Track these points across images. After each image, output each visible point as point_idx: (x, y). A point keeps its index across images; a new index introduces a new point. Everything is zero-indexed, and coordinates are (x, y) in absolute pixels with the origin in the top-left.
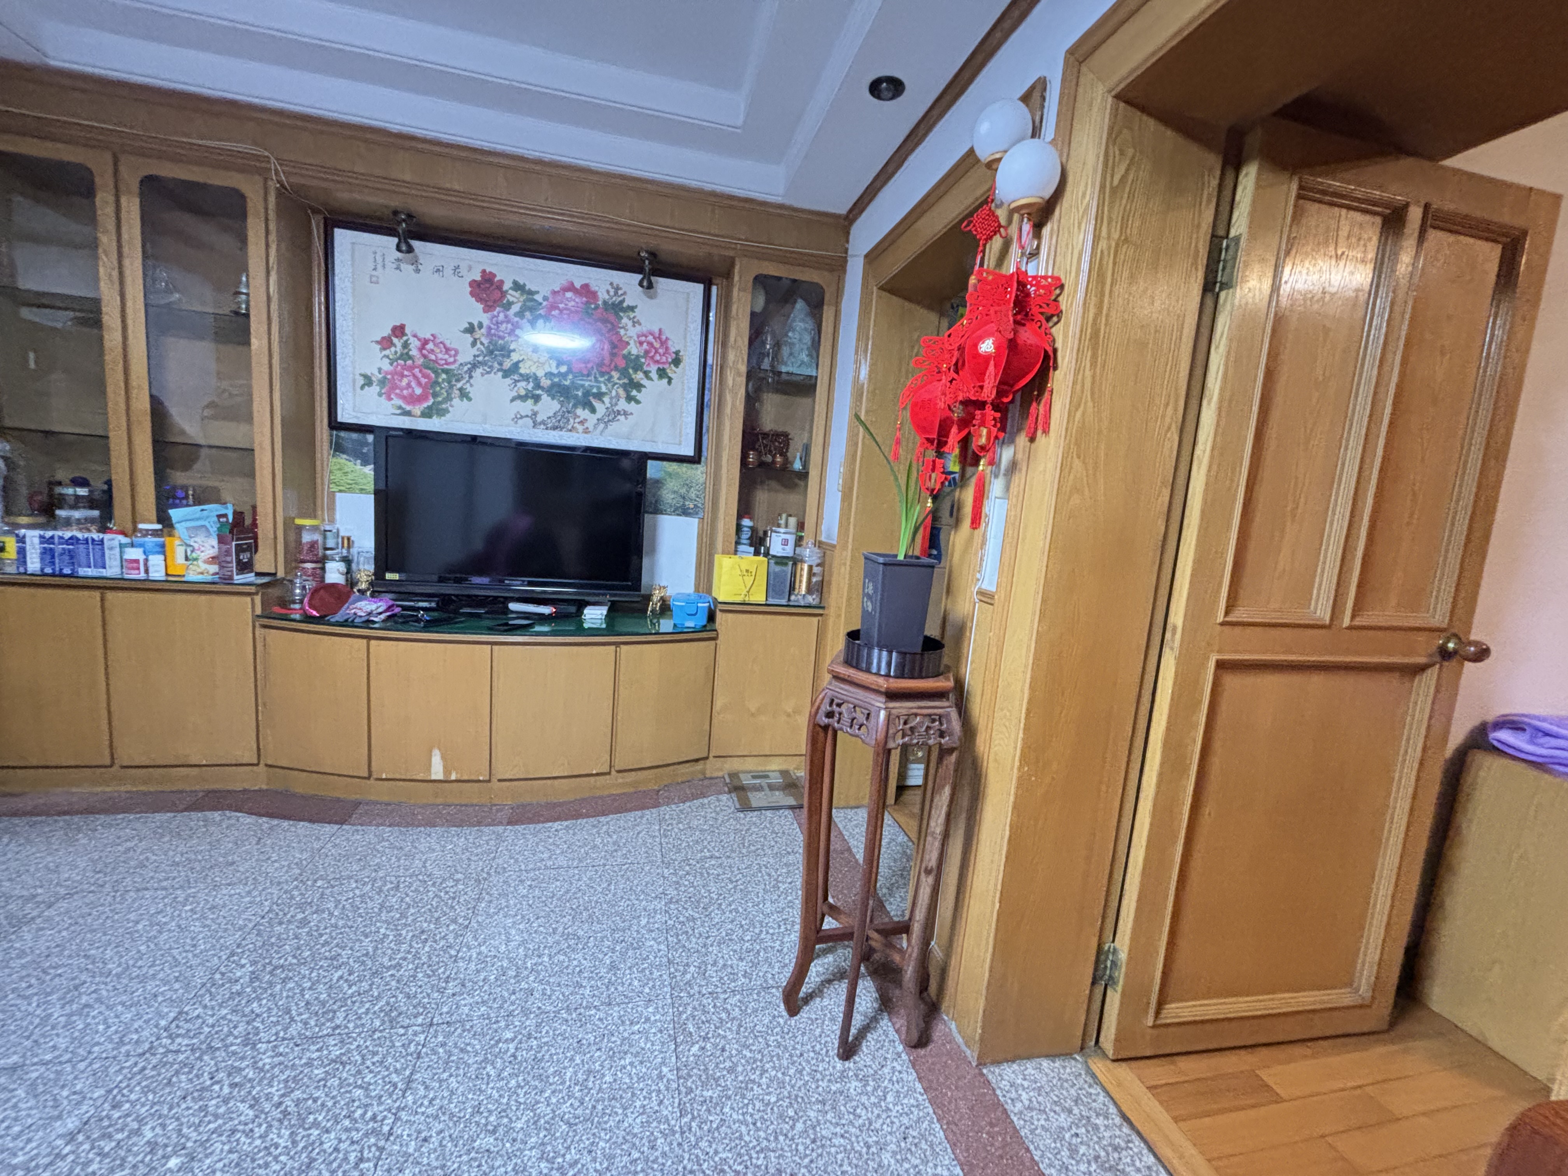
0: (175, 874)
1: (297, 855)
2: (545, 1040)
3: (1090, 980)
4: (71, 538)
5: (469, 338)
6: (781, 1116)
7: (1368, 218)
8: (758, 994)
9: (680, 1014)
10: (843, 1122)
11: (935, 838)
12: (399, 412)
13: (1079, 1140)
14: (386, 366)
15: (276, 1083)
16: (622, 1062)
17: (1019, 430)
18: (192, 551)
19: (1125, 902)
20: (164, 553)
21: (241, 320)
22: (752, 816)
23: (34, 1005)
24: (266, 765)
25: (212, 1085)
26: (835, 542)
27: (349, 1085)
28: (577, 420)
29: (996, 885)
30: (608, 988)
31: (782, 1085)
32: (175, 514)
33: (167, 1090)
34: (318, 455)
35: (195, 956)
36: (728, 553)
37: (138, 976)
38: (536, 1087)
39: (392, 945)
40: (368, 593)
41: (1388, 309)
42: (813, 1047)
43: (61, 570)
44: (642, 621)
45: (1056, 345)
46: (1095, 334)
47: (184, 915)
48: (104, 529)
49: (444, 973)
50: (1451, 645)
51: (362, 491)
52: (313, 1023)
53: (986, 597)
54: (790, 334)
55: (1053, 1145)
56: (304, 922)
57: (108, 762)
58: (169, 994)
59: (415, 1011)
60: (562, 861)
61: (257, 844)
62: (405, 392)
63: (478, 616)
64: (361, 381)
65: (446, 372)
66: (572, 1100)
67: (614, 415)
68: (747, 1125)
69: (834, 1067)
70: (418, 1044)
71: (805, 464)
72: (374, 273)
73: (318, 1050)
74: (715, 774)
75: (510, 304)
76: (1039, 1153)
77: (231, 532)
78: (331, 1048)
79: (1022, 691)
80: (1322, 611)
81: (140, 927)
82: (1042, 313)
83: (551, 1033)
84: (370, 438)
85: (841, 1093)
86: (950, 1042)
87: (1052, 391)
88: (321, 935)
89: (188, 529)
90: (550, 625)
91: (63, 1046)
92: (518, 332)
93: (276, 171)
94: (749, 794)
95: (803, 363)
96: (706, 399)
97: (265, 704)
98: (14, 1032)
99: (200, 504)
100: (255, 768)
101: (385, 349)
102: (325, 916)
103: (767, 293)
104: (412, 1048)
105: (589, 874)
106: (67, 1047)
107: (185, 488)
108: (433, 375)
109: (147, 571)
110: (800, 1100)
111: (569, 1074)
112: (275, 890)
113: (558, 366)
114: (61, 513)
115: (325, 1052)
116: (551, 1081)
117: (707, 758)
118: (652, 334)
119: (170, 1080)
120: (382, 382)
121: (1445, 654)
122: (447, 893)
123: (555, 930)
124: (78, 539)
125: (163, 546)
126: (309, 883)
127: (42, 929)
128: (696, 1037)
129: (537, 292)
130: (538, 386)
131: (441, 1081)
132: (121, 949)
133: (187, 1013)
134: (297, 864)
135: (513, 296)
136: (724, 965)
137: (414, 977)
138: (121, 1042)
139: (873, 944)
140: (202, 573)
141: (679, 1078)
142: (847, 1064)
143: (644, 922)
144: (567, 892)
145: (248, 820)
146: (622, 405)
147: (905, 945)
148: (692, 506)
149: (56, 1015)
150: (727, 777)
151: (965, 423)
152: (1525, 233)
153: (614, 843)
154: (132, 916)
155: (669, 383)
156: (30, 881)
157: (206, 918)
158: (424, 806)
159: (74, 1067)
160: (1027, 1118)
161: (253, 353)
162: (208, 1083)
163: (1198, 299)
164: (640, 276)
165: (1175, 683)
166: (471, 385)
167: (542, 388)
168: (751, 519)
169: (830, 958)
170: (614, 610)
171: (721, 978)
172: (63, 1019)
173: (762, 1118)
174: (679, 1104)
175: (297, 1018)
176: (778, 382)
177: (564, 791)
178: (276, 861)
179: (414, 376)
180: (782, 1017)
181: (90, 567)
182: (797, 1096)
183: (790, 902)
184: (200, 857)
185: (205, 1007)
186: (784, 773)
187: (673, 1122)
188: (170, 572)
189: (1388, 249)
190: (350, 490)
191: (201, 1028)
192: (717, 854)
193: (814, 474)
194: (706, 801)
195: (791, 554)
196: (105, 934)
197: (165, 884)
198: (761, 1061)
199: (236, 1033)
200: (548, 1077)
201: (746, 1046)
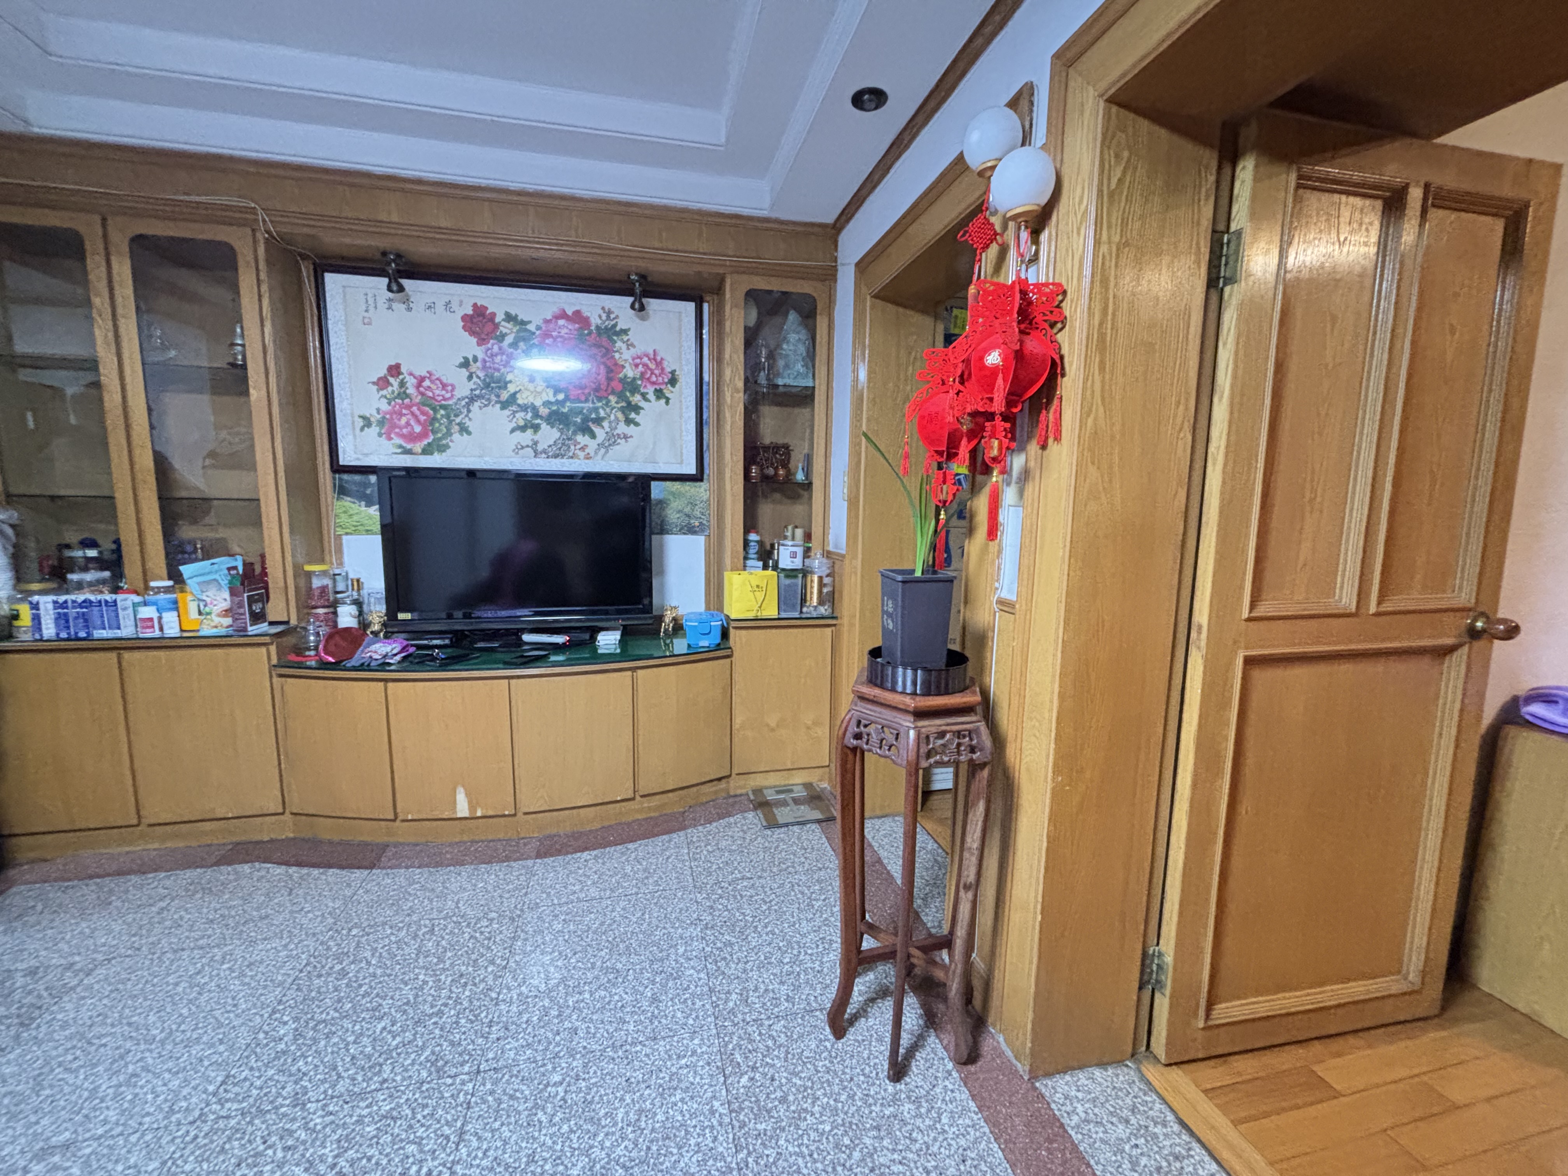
0: (210, 932)
1: (331, 904)
2: (593, 1081)
3: (1137, 986)
4: (84, 601)
5: (464, 373)
6: (837, 1146)
7: (1368, 202)
8: (803, 1018)
9: (726, 1045)
10: (900, 1147)
11: (973, 854)
12: (399, 451)
13: (1139, 1151)
14: (385, 406)
15: (328, 1144)
16: (673, 1099)
17: (1029, 438)
18: (205, 606)
19: (1167, 906)
20: (177, 609)
21: (238, 371)
22: (779, 833)
23: (82, 1077)
24: (292, 814)
25: (266, 1149)
26: (843, 552)
27: (402, 1141)
28: (578, 447)
29: (1036, 897)
30: (651, 1022)
31: (835, 1112)
32: (186, 570)
33: (221, 1158)
34: (323, 499)
35: (237, 1016)
36: (738, 570)
37: (182, 1041)
38: (589, 1131)
39: (432, 992)
40: (382, 634)
41: (1394, 292)
42: (862, 1070)
43: (76, 633)
44: (655, 642)
45: (1063, 352)
46: (1102, 337)
47: (222, 975)
48: (116, 590)
49: (486, 1017)
50: (1479, 624)
51: (368, 532)
52: (360, 1079)
53: (1006, 606)
54: (785, 346)
55: (1114, 1158)
56: (343, 973)
57: (135, 821)
58: (215, 1058)
59: (461, 1059)
60: (594, 892)
61: (290, 894)
62: (405, 431)
63: (492, 650)
64: (360, 423)
65: (442, 407)
66: (626, 1143)
67: (612, 440)
68: (804, 1157)
69: (885, 1090)
70: (466, 1094)
71: (808, 473)
72: (366, 314)
73: (367, 1107)
74: (739, 792)
75: (503, 336)
76: (1100, 1167)
77: (242, 584)
78: (381, 1104)
79: (1051, 702)
80: (1347, 598)
81: (180, 989)
82: (1045, 321)
83: (599, 1073)
84: (373, 478)
85: (895, 1116)
86: (999, 1056)
87: (1061, 398)
88: (360, 986)
89: (199, 584)
90: (564, 653)
91: (114, 1118)
92: (512, 363)
93: (264, 221)
94: (775, 811)
95: (799, 373)
96: (705, 417)
97: (287, 755)
98: (64, 1108)
99: (209, 559)
100: (282, 817)
101: (382, 389)
102: (363, 965)
103: (758, 308)
104: (461, 1098)
105: (622, 904)
106: (118, 1120)
107: (193, 542)
108: (431, 412)
109: (161, 629)
110: (854, 1127)
111: (620, 1116)
112: (311, 942)
113: (555, 394)
114: (73, 577)
115: (375, 1108)
116: (603, 1123)
117: (730, 776)
118: (647, 356)
119: (223, 1148)
120: (381, 423)
121: (1474, 634)
122: (482, 933)
123: (593, 965)
124: (91, 602)
125: (175, 602)
126: (344, 932)
127: (84, 998)
128: (744, 1068)
129: (530, 322)
130: (536, 415)
131: (493, 1131)
132: (162, 1014)
133: (234, 1077)
134: (330, 913)
135: (506, 327)
136: (766, 990)
137: (457, 1023)
138: (172, 1111)
139: (914, 961)
140: (216, 627)
141: (731, 1112)
142: (898, 1086)
143: (681, 950)
144: (602, 924)
145: (278, 871)
146: (622, 428)
147: (947, 960)
148: (697, 524)
149: (104, 1087)
150: (750, 793)
151: (976, 433)
152: (1527, 206)
153: (645, 870)
154: (171, 979)
155: (667, 403)
156: (66, 948)
157: (245, 976)
158: (451, 845)
159: (126, 1140)
160: (1085, 1132)
161: (252, 404)
162: (262, 1148)
163: (1203, 296)
164: (631, 299)
165: (1204, 684)
166: (470, 419)
167: (541, 417)
168: (757, 533)
169: (871, 976)
170: (627, 633)
171: (764, 1004)
172: (111, 1091)
173: (818, 1148)
174: (734, 1139)
175: (345, 1075)
176: (775, 394)
177: (591, 820)
178: (309, 912)
179: (413, 414)
180: (828, 1040)
181: (104, 628)
182: (851, 1123)
183: (826, 919)
184: (233, 913)
185: (252, 1069)
186: (808, 786)
187: (729, 1159)
188: (184, 628)
189: (1391, 232)
190: (356, 532)
191: (249, 1090)
192: (748, 875)
193: (817, 484)
194: (732, 820)
195: (800, 567)
196: (145, 999)
197: (201, 942)
198: (812, 1088)
199: (284, 1093)
200: (599, 1120)
201: (796, 1074)
